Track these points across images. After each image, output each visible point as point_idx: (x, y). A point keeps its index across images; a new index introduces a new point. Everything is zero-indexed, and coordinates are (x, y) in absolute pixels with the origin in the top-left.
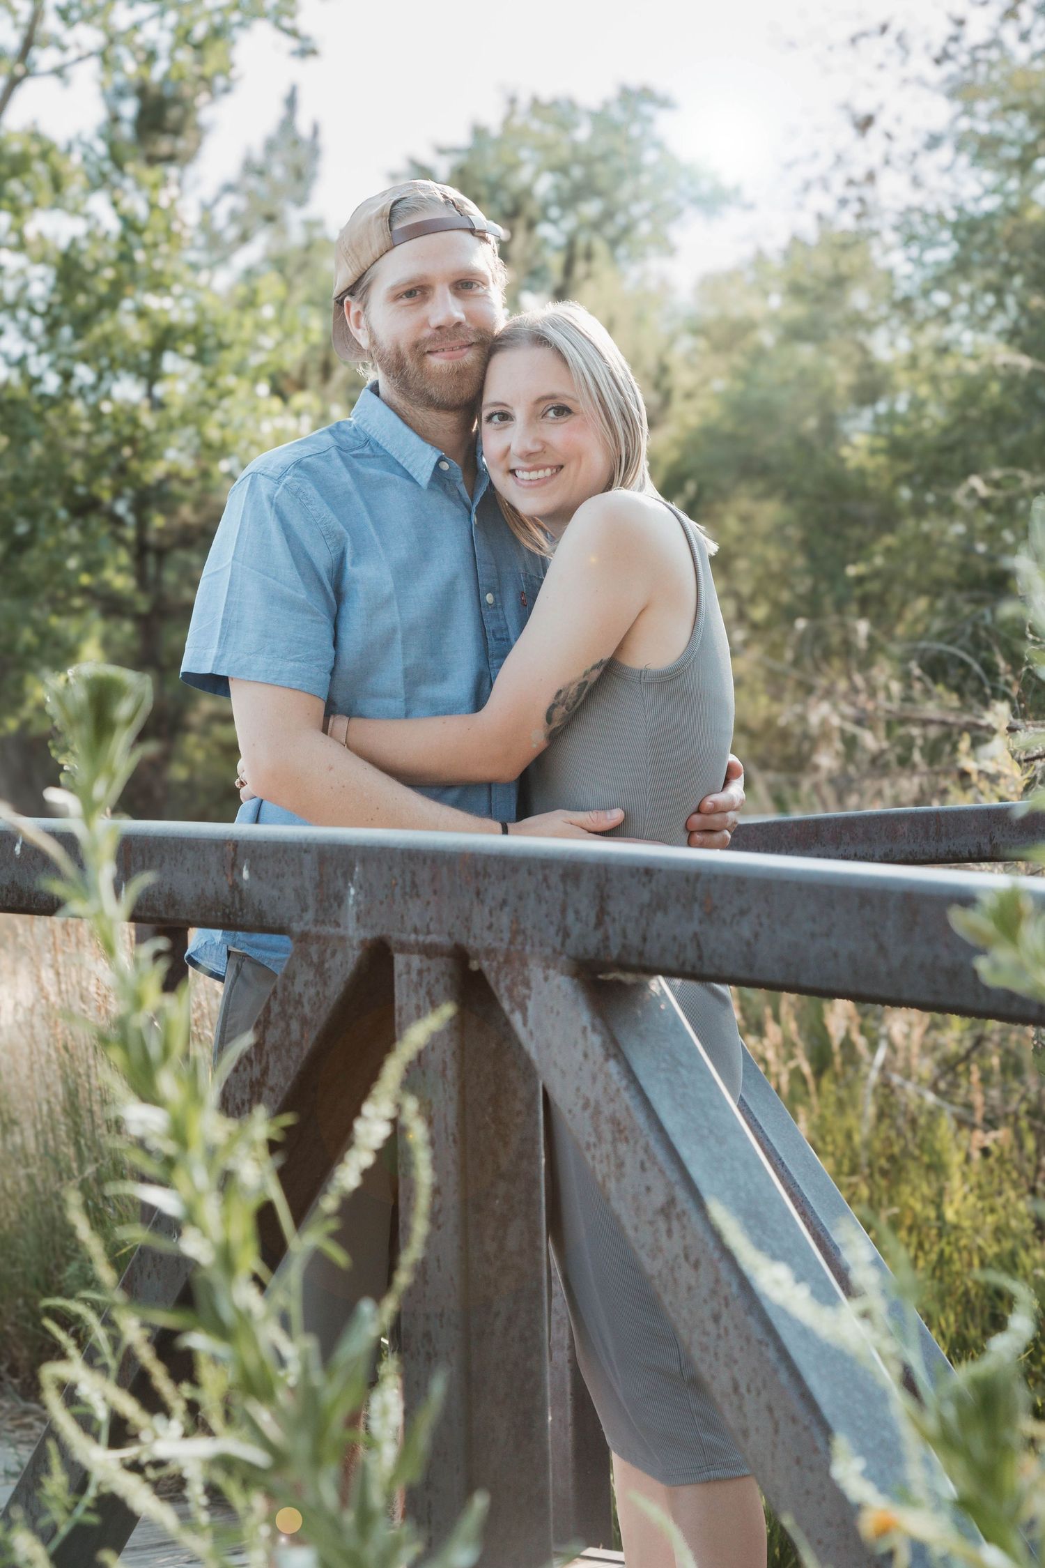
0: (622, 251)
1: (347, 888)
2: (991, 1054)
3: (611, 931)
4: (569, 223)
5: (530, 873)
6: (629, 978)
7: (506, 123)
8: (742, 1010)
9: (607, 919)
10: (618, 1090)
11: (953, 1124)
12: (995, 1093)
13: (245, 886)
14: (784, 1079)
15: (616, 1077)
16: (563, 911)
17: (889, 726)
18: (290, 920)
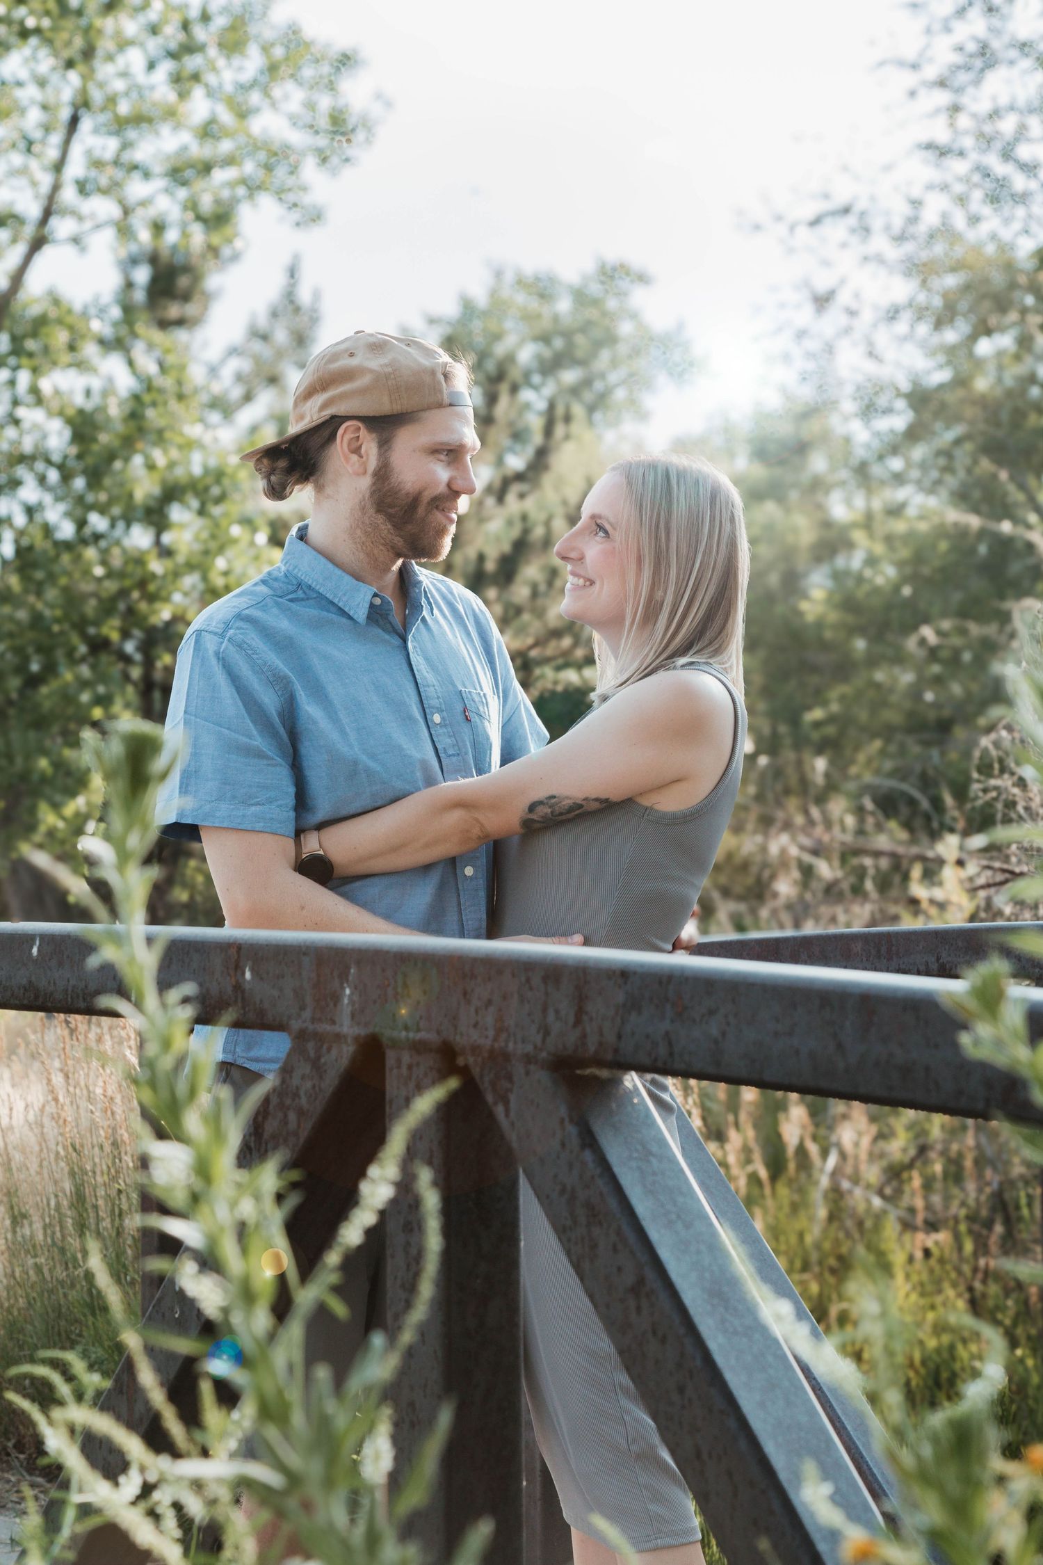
0: (598, 416)
1: (343, 989)
2: (933, 1162)
3: (588, 1030)
4: (549, 389)
5: (513, 975)
6: (604, 1073)
7: (493, 293)
8: (704, 1119)
9: (585, 1018)
10: (593, 1177)
11: (898, 1227)
12: (936, 1199)
13: (247, 987)
14: (742, 1182)
15: (591, 1165)
16: (545, 1010)
17: (844, 859)
18: (290, 1017)
